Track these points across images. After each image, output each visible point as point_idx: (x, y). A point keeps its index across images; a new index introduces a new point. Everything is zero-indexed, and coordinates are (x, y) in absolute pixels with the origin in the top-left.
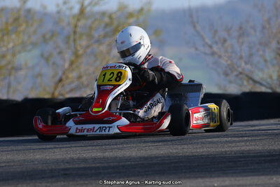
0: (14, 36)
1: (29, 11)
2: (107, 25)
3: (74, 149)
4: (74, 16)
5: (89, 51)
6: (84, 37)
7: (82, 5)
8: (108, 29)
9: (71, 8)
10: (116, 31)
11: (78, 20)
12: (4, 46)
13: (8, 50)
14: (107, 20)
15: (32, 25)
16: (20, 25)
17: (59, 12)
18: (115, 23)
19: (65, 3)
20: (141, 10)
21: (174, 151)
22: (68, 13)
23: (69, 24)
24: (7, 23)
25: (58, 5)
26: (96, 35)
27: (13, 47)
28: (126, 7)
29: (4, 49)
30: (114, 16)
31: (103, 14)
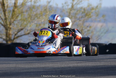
0: (44, 17)
1: (50, 6)
2: (83, 13)
3: (66, 62)
4: (69, 9)
5: (75, 23)
6: (73, 17)
7: (73, 4)
8: (83, 14)
9: (68, 6)
10: (86, 15)
11: (71, 10)
12: (40, 21)
13: (42, 22)
14: (83, 10)
15: (52, 12)
16: (47, 12)
17: (63, 7)
18: (86, 12)
19: (65, 3)
20: (97, 7)
21: (107, 64)
22: (67, 7)
23: (67, 12)
24: (41, 11)
25: (63, 4)
26: (78, 17)
27: (44, 21)
28: (91, 5)
29: (40, 22)
30: (85, 9)
31: (81, 8)
